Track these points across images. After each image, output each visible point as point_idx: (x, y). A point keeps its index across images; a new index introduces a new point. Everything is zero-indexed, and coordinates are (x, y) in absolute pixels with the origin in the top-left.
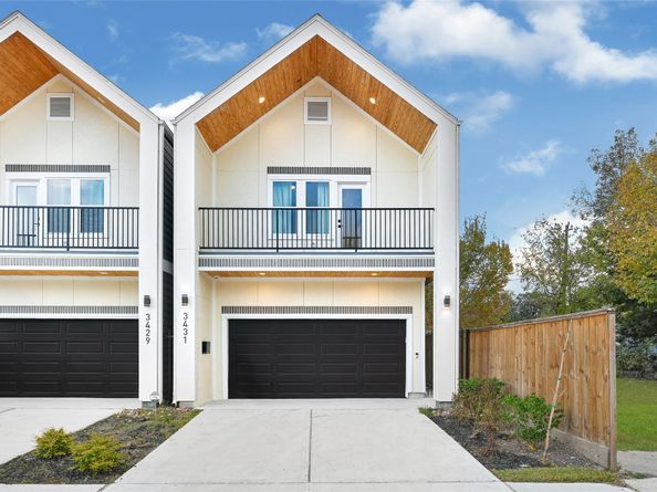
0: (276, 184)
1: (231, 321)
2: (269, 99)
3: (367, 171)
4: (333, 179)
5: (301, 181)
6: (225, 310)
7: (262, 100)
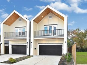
0: (45, 27)
1: (40, 45)
2: (43, 16)
3: (57, 24)
4: (52, 26)
5: (48, 27)
6: (39, 44)
7: (42, 16)
